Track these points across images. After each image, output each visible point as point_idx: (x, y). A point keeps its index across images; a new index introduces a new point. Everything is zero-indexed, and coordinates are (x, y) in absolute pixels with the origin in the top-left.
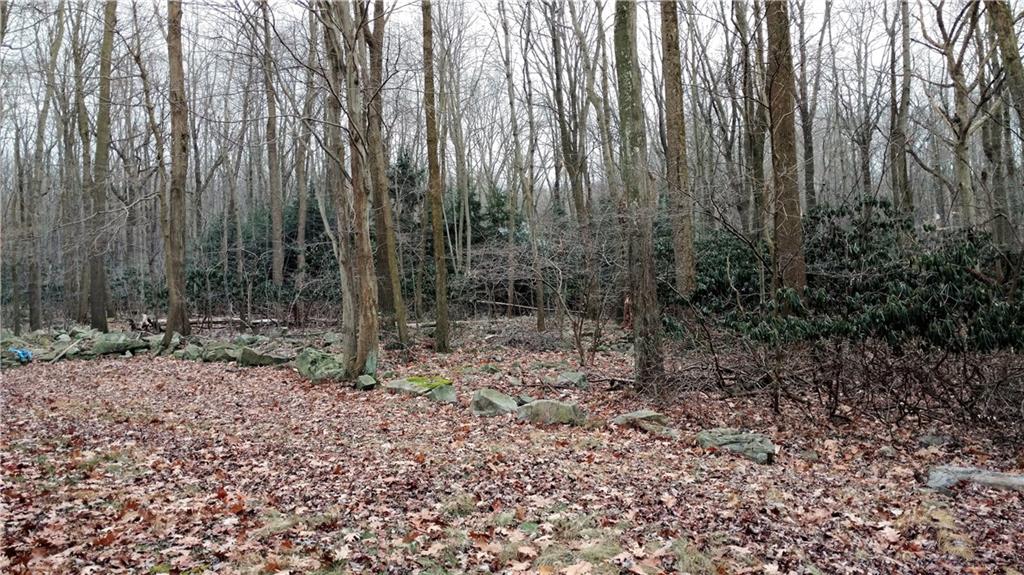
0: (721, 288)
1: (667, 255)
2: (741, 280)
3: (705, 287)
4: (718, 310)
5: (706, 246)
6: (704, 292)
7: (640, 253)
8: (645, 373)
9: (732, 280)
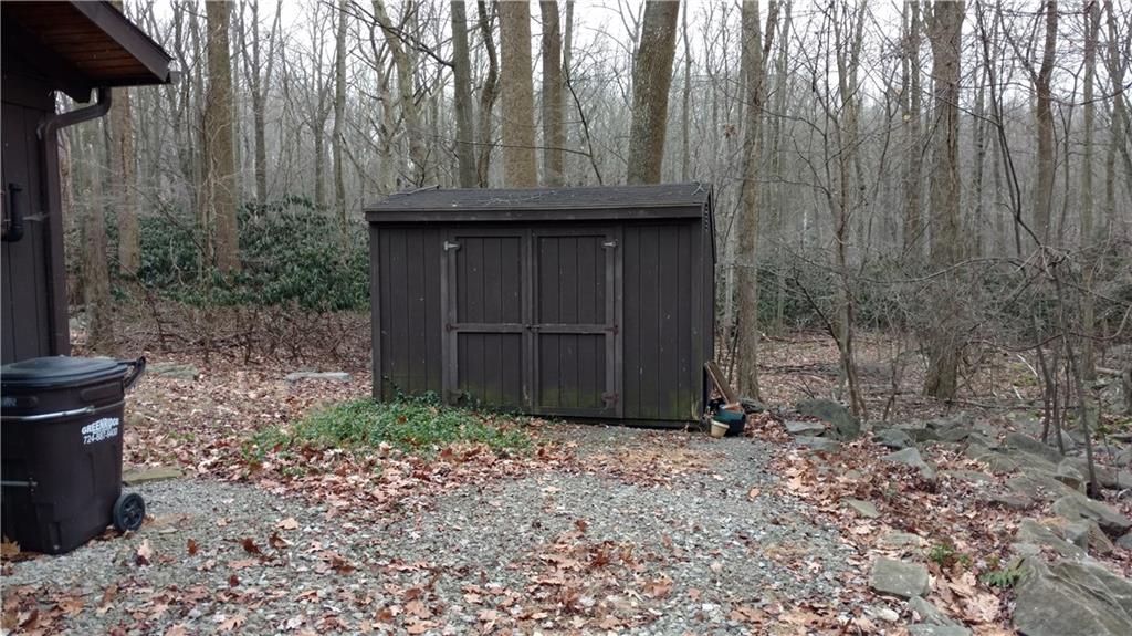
0: (164, 266)
1: (112, 232)
2: (183, 259)
3: (149, 264)
4: (162, 286)
5: (151, 223)
6: (148, 269)
7: (92, 232)
8: (96, 332)
9: (175, 260)
